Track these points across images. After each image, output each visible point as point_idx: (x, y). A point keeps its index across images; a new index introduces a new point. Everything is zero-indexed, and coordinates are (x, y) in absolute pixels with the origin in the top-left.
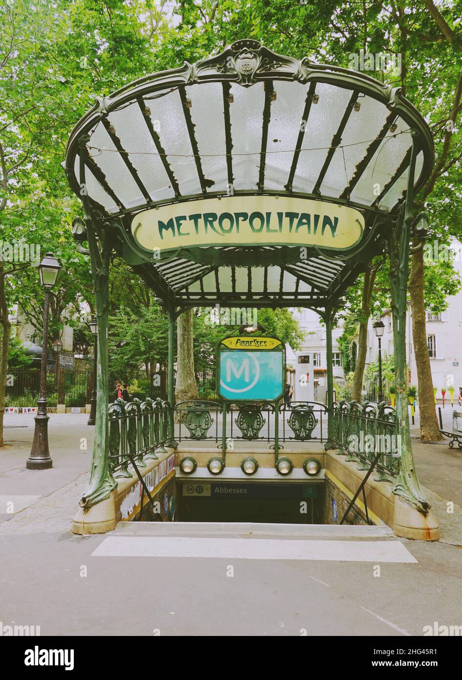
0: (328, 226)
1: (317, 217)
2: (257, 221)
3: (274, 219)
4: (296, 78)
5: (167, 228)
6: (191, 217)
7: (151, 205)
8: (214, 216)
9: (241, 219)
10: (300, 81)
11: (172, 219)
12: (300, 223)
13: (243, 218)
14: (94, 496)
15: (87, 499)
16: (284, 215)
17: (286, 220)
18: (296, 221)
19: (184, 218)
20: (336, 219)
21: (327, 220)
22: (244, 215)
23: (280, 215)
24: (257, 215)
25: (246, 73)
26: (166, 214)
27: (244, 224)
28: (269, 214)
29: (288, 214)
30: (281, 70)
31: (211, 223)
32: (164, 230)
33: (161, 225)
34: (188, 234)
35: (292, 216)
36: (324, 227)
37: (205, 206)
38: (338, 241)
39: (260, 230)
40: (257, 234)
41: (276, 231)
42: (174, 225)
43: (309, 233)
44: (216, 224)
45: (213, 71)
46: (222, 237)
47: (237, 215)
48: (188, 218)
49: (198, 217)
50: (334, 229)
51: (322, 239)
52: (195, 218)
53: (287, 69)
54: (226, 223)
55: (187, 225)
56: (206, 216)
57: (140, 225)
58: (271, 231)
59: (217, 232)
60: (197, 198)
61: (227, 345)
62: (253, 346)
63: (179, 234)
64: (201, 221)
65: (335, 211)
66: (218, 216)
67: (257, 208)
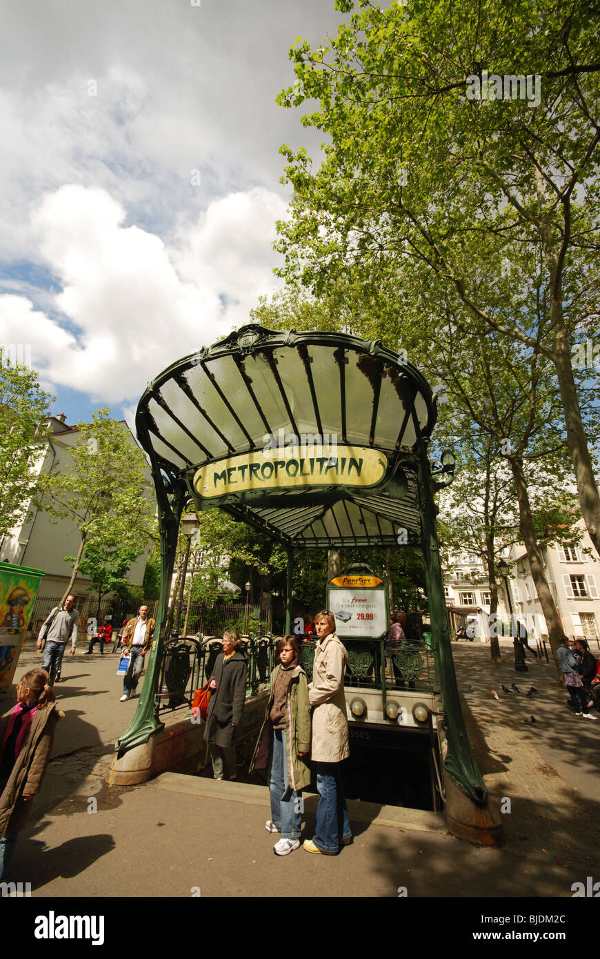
0: (353, 467)
1: (344, 460)
2: (292, 468)
3: (307, 464)
4: (286, 345)
5: (220, 479)
6: (239, 468)
7: (211, 459)
8: (258, 465)
9: (279, 466)
10: (290, 346)
11: (225, 471)
12: (329, 467)
13: (281, 466)
14: (129, 739)
15: (122, 743)
16: (315, 461)
17: (317, 465)
18: (325, 465)
19: (234, 469)
20: (361, 460)
21: (353, 461)
22: (282, 463)
23: (312, 461)
24: (293, 462)
25: (245, 346)
26: (220, 467)
27: (282, 471)
28: (302, 461)
29: (318, 460)
30: (274, 340)
31: (255, 471)
32: (218, 480)
33: (216, 476)
34: (236, 482)
35: (322, 461)
36: (350, 467)
37: (251, 458)
38: (363, 480)
39: (294, 475)
40: (292, 478)
41: (309, 474)
42: (226, 475)
43: (337, 473)
44: (259, 472)
45: (223, 349)
46: (264, 482)
47: (277, 463)
48: (237, 469)
49: (245, 467)
50: (359, 469)
51: (348, 478)
52: (242, 468)
53: (278, 338)
54: (267, 470)
55: (236, 475)
56: (252, 466)
57: (200, 477)
58: (304, 474)
59: (260, 479)
60: (246, 453)
61: (335, 583)
62: (358, 584)
63: (230, 482)
64: (247, 471)
65: (359, 453)
66: (261, 465)
67: (293, 456)
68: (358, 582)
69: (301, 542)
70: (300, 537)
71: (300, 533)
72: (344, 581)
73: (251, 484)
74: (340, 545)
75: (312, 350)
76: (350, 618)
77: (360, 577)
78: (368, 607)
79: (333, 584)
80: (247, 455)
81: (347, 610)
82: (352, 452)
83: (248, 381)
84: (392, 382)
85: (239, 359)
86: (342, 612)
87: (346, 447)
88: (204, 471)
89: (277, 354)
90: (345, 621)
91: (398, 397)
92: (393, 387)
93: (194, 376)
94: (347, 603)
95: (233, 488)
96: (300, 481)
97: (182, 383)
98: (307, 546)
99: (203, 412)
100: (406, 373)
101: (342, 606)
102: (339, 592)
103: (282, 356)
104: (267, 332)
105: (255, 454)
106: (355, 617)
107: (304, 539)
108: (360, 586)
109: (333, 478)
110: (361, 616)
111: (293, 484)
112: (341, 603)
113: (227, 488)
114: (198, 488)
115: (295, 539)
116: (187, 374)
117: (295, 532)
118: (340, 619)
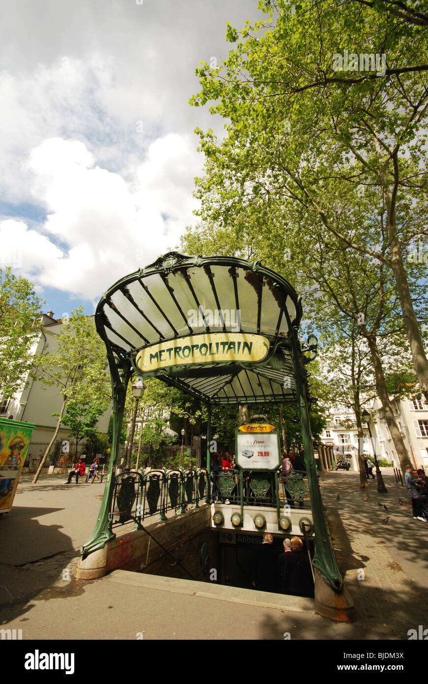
0: (246, 348)
1: (239, 343)
2: (204, 349)
3: (214, 346)
4: (195, 265)
5: (154, 357)
6: (167, 350)
7: (148, 344)
8: (180, 348)
9: (195, 348)
10: (197, 266)
11: (157, 352)
12: (229, 348)
13: (196, 348)
14: (91, 546)
15: (85, 548)
16: (220, 344)
17: (221, 347)
18: (227, 347)
19: (164, 351)
20: (251, 343)
21: (246, 344)
22: (197, 346)
23: (217, 344)
24: (204, 345)
25: (168, 267)
26: (154, 350)
27: (196, 351)
28: (211, 344)
29: (222, 343)
30: (187, 262)
31: (178, 352)
32: (152, 359)
33: (152, 356)
34: (165, 360)
35: (224, 344)
36: (244, 348)
37: (175, 343)
38: (253, 357)
39: (205, 354)
40: (204, 356)
41: (215, 354)
42: (158, 355)
43: (235, 353)
44: (181, 352)
45: (153, 269)
46: (184, 360)
47: (193, 346)
48: (166, 351)
49: (172, 349)
50: (250, 349)
51: (242, 356)
52: (169, 350)
53: (190, 261)
54: (187, 351)
55: (165, 355)
56: (176, 349)
57: (140, 357)
58: (212, 354)
59: (181, 358)
60: (172, 339)
61: (242, 430)
62: (258, 430)
63: (161, 360)
64: (173, 352)
65: (250, 338)
66: (182, 348)
67: (204, 341)
68: (258, 428)
69: (217, 400)
70: (216, 396)
71: (216, 394)
72: (248, 428)
73: (176, 361)
74: (245, 402)
75: (213, 268)
76: (253, 455)
77: (259, 425)
78: (265, 447)
79: (239, 431)
80: (173, 341)
81: (250, 449)
82: (245, 338)
83: (171, 290)
84: (270, 289)
85: (164, 276)
86: (246, 451)
87: (241, 334)
88: (143, 353)
89: (190, 271)
90: (249, 457)
91: (274, 299)
92: (270, 292)
93: (134, 288)
94: (250, 444)
95: (163, 364)
96: (209, 359)
97: (126, 293)
98: (221, 403)
99: (141, 312)
100: (278, 283)
101: (247, 446)
102: (244, 436)
103: (193, 273)
104: (183, 257)
105: (179, 340)
106: (256, 454)
107: (218, 398)
108: (260, 431)
109: (232, 356)
110: (261, 454)
111: (205, 361)
112: (246, 444)
113: (159, 364)
114: (139, 365)
115: (212, 398)
116: (129, 287)
117: (213, 393)
118: (245, 456)
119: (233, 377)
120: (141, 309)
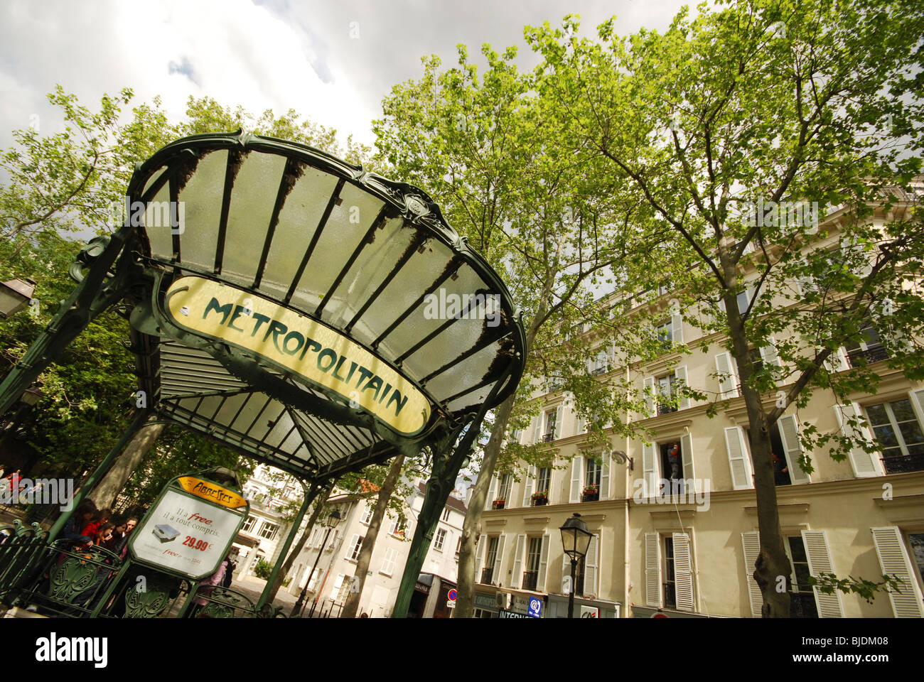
0: (395, 401)
1: (389, 387)
2: (327, 360)
3: (347, 366)
4: (453, 246)
5: (219, 309)
6: (256, 315)
7: (218, 275)
8: (284, 329)
9: (312, 347)
10: (450, 249)
11: (232, 305)
12: (370, 385)
13: (314, 348)
16: (358, 368)
17: (357, 375)
18: (367, 380)
19: (247, 312)
20: (406, 399)
21: (397, 395)
22: (318, 346)
23: (354, 366)
24: (331, 353)
26: (228, 296)
27: (312, 355)
28: (343, 359)
29: (362, 369)
30: (443, 231)
31: (276, 334)
32: (213, 310)
33: (214, 304)
34: (241, 330)
35: (365, 373)
36: (391, 400)
37: (280, 314)
38: (398, 422)
39: (325, 370)
40: (320, 372)
41: (343, 379)
42: (232, 313)
43: (375, 398)
44: (281, 337)
45: (384, 190)
46: (280, 354)
47: (310, 342)
48: (252, 314)
49: (267, 319)
50: (400, 407)
51: (383, 411)
52: (261, 318)
54: (294, 343)
55: (246, 321)
56: (275, 324)
57: (186, 289)
58: (337, 376)
59: (277, 347)
60: (276, 301)
61: (183, 484)
62: (213, 497)
63: (230, 324)
64: (265, 326)
65: (408, 390)
66: (289, 331)
67: (334, 346)
68: (215, 494)
69: (170, 409)
72: (197, 486)
73: (262, 347)
74: (221, 437)
75: (465, 271)
76: (173, 539)
77: (220, 488)
78: (208, 531)
79: (177, 484)
81: (175, 526)
82: (400, 384)
83: (369, 238)
84: (498, 351)
85: (387, 213)
86: (167, 527)
87: (397, 374)
88: (198, 286)
89: (429, 244)
90: (163, 540)
91: (489, 365)
92: (494, 355)
93: (313, 184)
94: (181, 517)
95: (230, 336)
96: (327, 381)
97: (291, 174)
98: (175, 417)
99: (274, 220)
100: (521, 356)
101: (172, 519)
102: (181, 497)
103: (431, 250)
104: (441, 218)
105: (288, 312)
106: (181, 539)
107: (176, 407)
108: (214, 500)
109: (368, 400)
110: (191, 542)
111: (318, 381)
112: (173, 513)
113: (220, 330)
114: (172, 302)
116: (309, 172)
118: (158, 536)
119: (243, 390)
120: (280, 217)
